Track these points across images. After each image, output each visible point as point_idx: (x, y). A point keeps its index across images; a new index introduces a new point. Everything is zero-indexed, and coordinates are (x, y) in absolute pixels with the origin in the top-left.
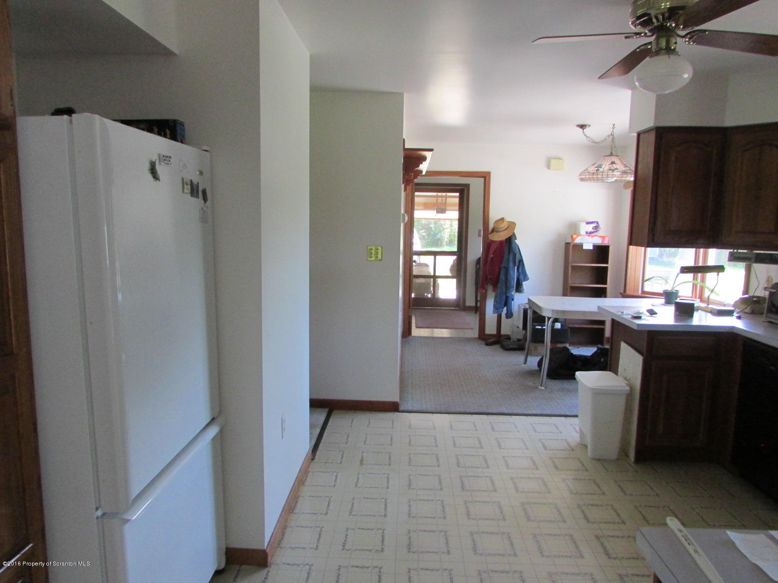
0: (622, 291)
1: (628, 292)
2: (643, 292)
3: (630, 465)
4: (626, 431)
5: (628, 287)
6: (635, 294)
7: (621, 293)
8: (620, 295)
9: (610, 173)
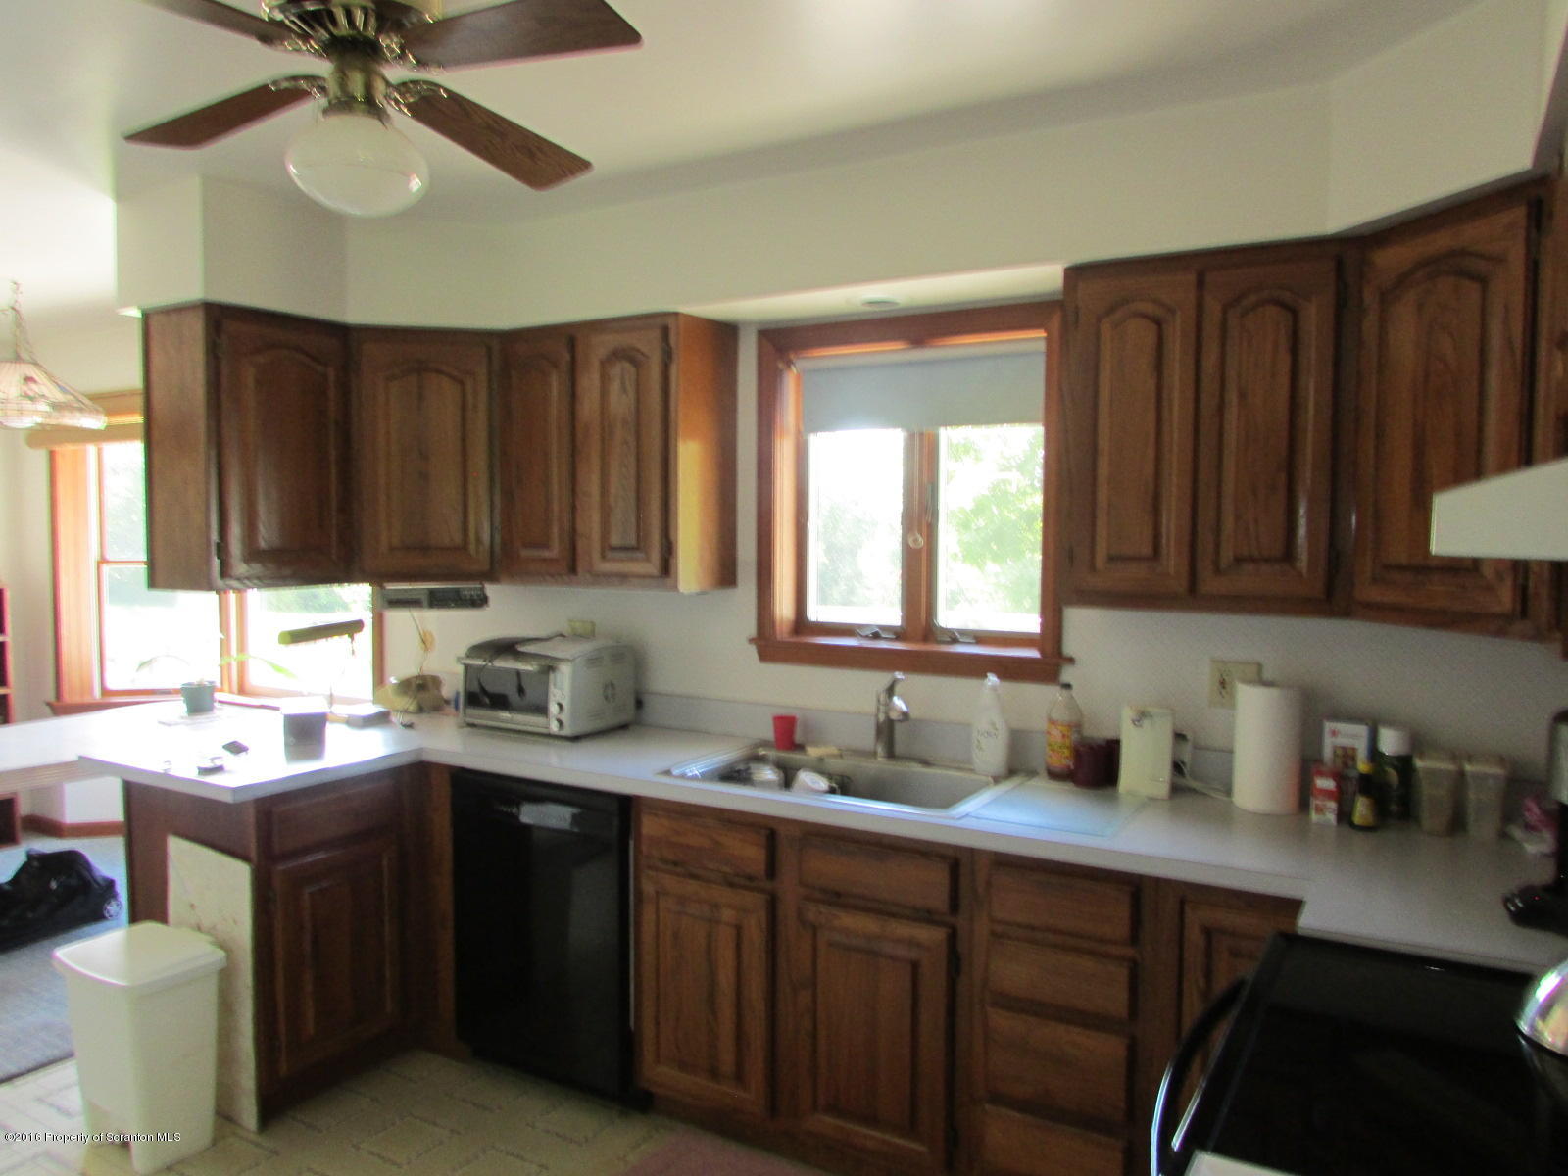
0: (51, 696)
1: (69, 697)
2: (105, 691)
3: (252, 1142)
4: (225, 1060)
5: (65, 687)
6: (87, 699)
7: (49, 704)
8: (47, 709)
9: (28, 404)
